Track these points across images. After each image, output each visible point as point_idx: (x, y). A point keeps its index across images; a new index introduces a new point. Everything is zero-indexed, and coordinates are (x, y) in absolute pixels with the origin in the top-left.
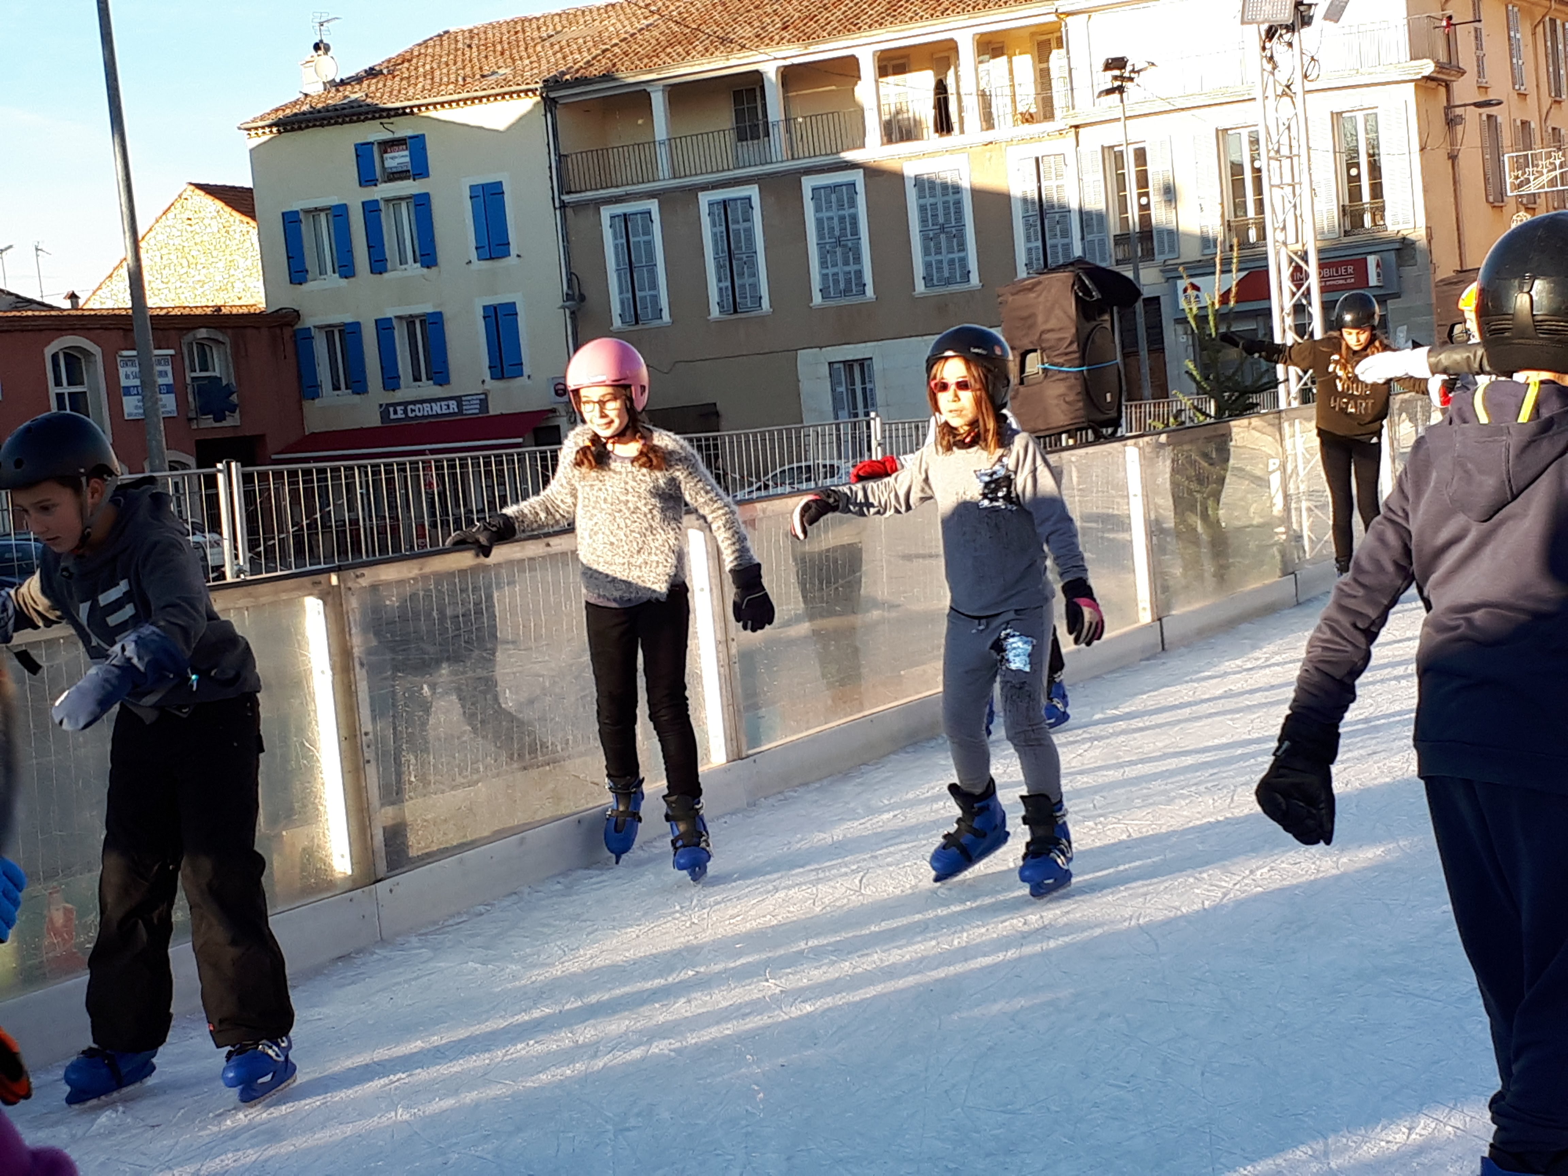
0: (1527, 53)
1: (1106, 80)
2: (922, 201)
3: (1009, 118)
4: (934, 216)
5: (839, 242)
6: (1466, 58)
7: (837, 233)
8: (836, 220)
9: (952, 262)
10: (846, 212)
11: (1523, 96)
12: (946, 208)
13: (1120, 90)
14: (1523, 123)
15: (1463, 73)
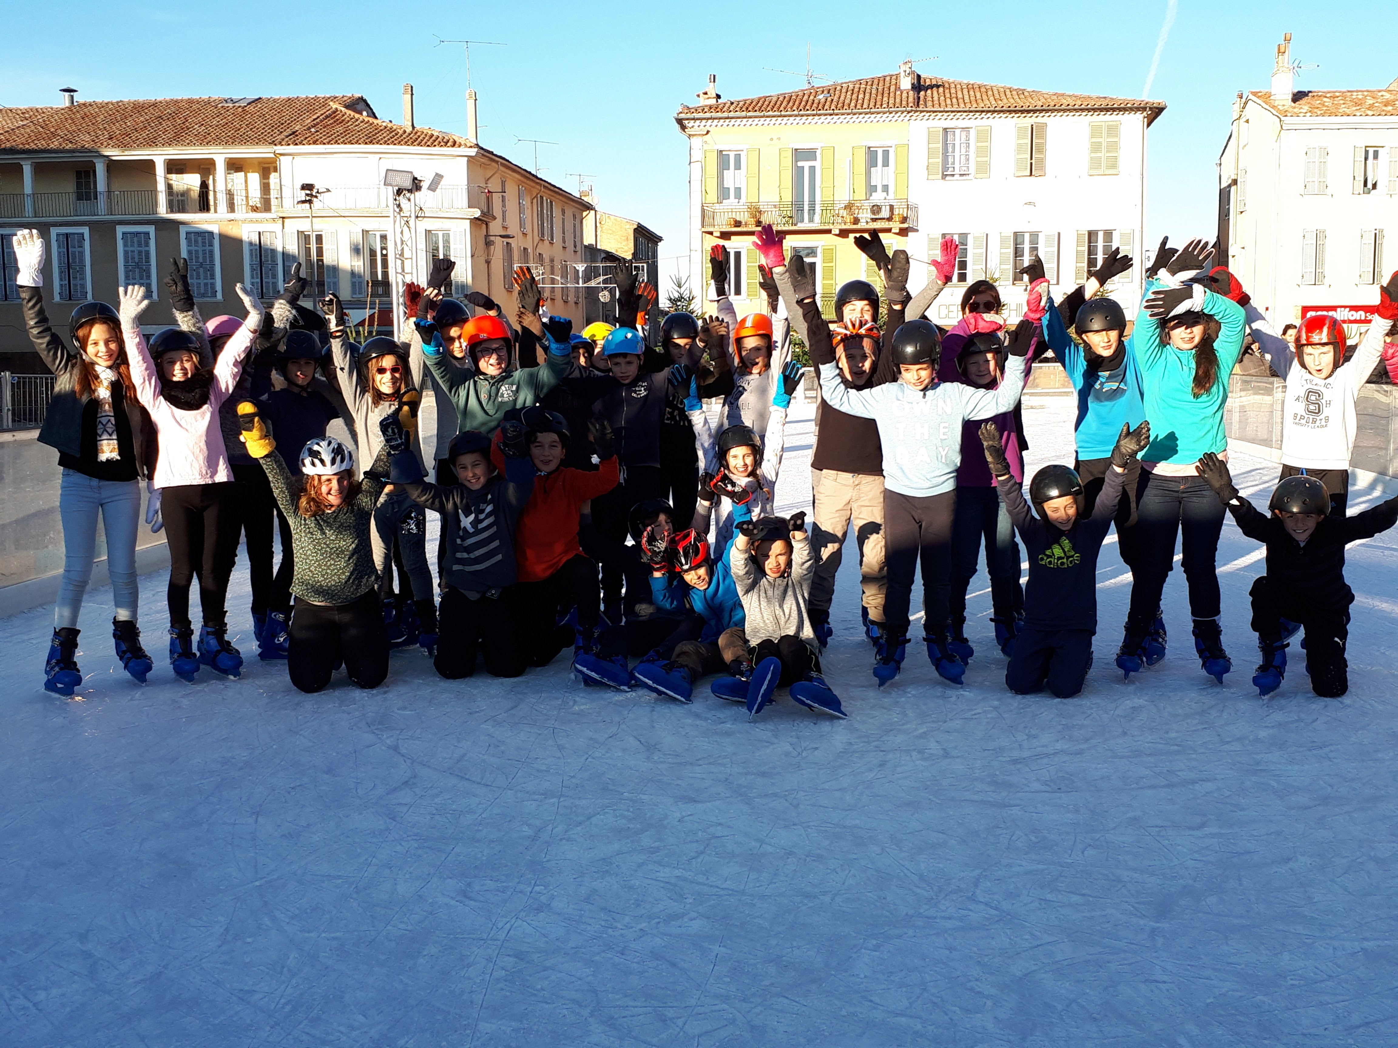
0: (528, 212)
1: (302, 195)
2: (190, 248)
3: (244, 207)
4: (197, 257)
5: (137, 266)
6: (497, 211)
7: (137, 260)
8: (136, 253)
9: (206, 284)
10: (143, 249)
11: (525, 234)
12: (204, 254)
13: (310, 202)
14: (525, 249)
15: (495, 218)
